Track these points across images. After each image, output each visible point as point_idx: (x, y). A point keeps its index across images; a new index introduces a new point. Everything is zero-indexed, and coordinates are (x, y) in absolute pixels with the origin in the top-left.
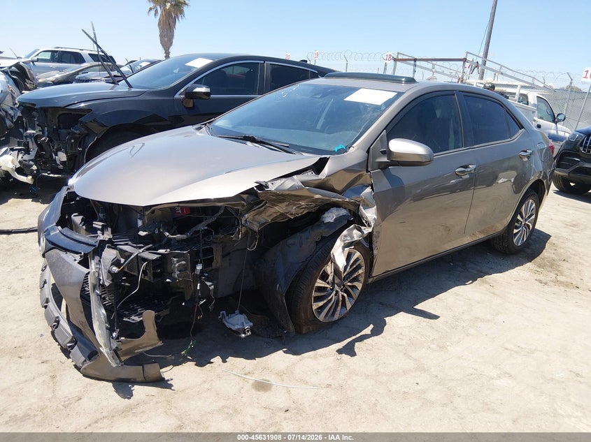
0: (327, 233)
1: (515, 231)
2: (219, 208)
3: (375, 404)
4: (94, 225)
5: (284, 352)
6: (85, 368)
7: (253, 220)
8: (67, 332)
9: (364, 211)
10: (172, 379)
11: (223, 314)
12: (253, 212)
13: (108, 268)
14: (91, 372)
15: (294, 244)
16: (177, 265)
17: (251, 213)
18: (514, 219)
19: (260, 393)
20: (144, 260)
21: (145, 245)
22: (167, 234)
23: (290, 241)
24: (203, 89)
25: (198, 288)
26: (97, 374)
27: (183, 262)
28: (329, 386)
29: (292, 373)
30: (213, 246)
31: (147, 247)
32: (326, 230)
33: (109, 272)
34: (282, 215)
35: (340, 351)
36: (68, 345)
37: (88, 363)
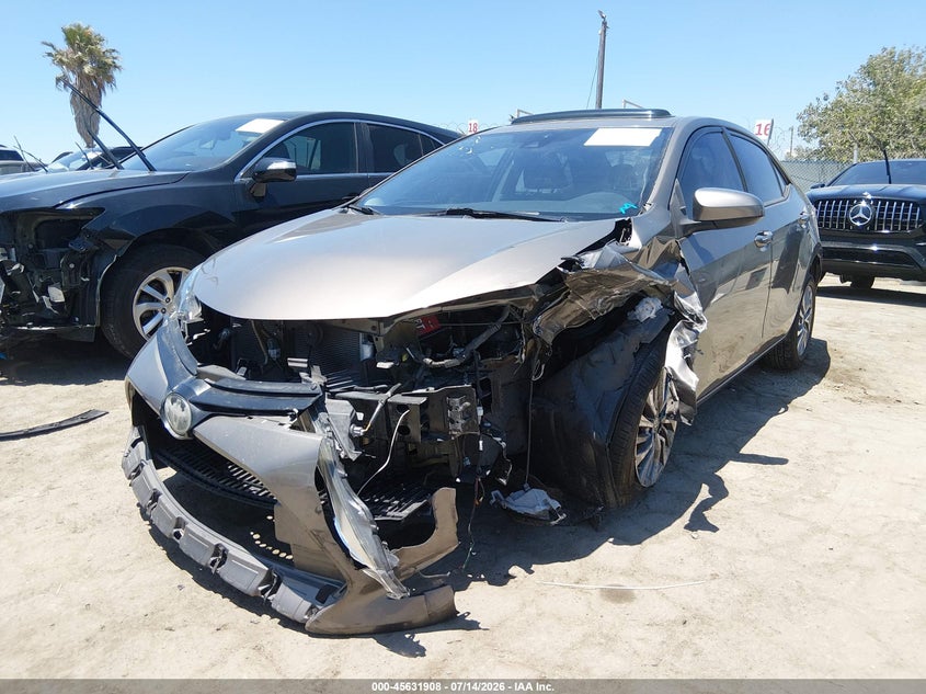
0: (649, 336)
1: (799, 333)
2: (501, 308)
3: (800, 587)
4: (290, 364)
5: (614, 543)
6: (316, 621)
7: (548, 325)
8: (253, 567)
9: (682, 301)
10: (469, 613)
11: (497, 497)
12: (549, 311)
13: (346, 429)
14: (329, 626)
15: (602, 362)
16: (461, 408)
17: (546, 313)
18: (798, 318)
19: (624, 605)
20: (402, 407)
21: (391, 384)
22: (428, 360)
23: (595, 357)
24: (283, 165)
25: (481, 448)
26: (340, 626)
27: (467, 404)
28: (714, 576)
29: (645, 568)
30: (490, 376)
31: (394, 388)
32: (647, 333)
33: (350, 435)
34: (584, 313)
35: (690, 527)
36: (260, 589)
37: (323, 610)
